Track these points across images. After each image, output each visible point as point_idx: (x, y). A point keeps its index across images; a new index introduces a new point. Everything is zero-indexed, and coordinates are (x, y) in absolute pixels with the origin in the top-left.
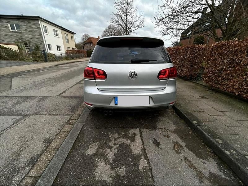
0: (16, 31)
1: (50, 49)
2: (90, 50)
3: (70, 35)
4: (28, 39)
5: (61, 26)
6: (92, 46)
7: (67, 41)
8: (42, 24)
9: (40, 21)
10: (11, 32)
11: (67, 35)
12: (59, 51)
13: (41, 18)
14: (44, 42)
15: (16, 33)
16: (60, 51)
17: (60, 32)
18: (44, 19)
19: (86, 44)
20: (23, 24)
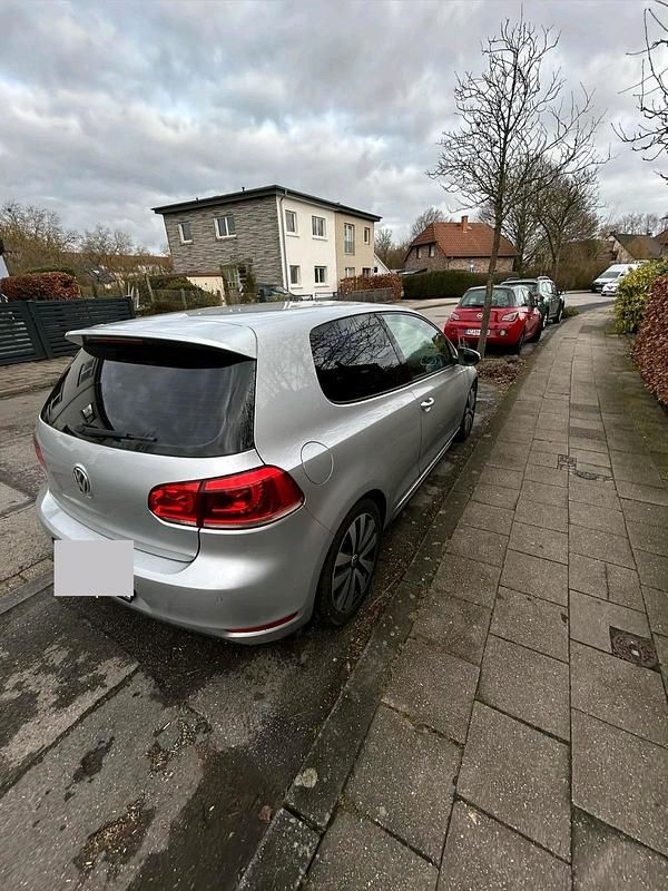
0: (228, 236)
1: (294, 281)
2: (425, 270)
3: (360, 225)
4: (248, 255)
5: (336, 202)
6: (432, 255)
7: (350, 248)
8: (283, 206)
9: (278, 200)
10: (217, 240)
11: (351, 226)
12: (319, 284)
13: (283, 190)
14: (283, 260)
15: (227, 243)
16: (322, 284)
17: (330, 220)
18: (290, 192)
19: (415, 251)
20: (243, 216)
